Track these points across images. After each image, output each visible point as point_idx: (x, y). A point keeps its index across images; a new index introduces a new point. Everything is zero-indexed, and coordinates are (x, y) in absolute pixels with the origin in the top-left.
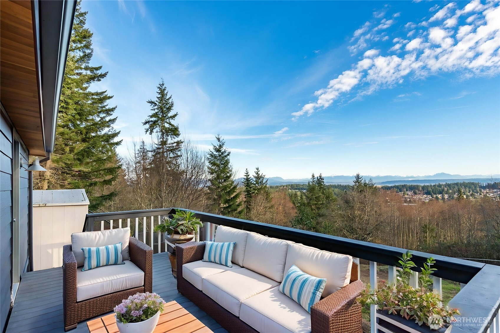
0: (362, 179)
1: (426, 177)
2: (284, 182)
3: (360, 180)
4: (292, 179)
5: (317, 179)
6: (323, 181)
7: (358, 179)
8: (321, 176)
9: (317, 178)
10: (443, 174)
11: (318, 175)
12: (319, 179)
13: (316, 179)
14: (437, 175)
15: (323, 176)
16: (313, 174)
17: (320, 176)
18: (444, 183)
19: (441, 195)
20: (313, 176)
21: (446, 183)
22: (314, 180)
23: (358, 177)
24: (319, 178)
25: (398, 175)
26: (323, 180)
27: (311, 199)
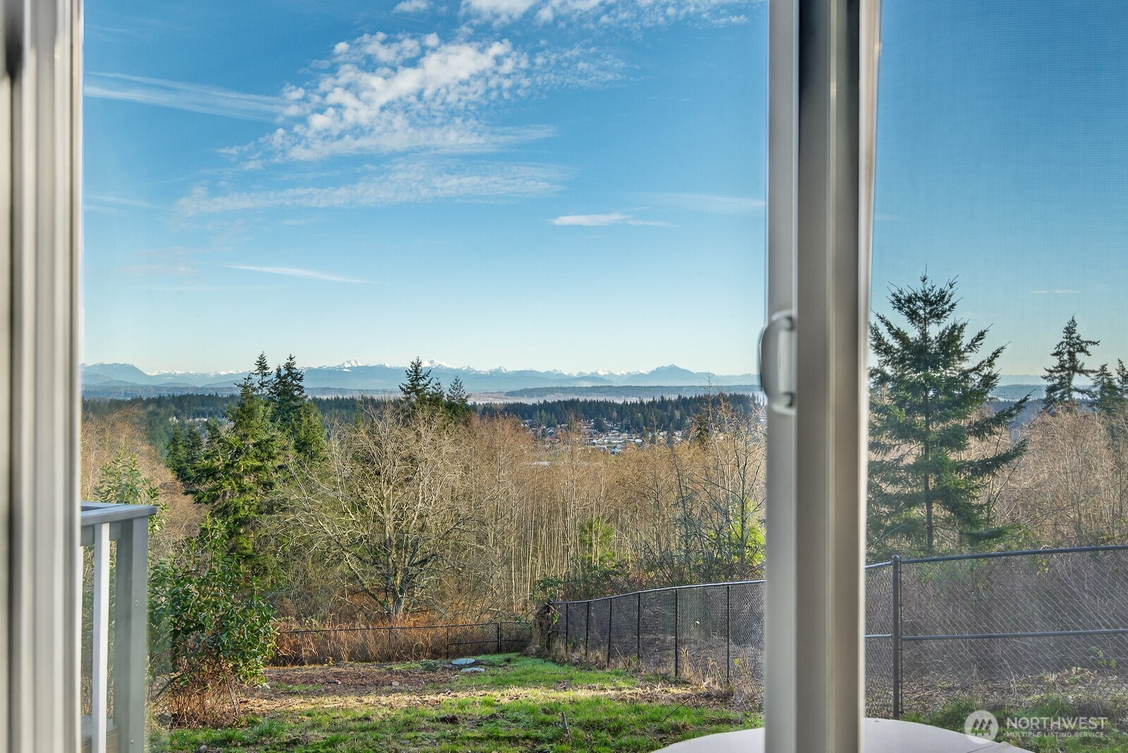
0: (428, 379)
1: (631, 376)
2: (146, 388)
3: (421, 382)
4: (182, 376)
5: (278, 376)
6: (301, 384)
7: (417, 379)
8: (294, 364)
9: (275, 371)
10: (673, 370)
11: (283, 362)
12: (285, 377)
13: (273, 377)
14: (659, 372)
15: (299, 366)
16: (262, 357)
17: (289, 367)
18: (674, 397)
19: (665, 433)
20: (262, 365)
21: (680, 397)
22: (266, 379)
23: (416, 373)
24: (284, 372)
25: (555, 370)
26: (300, 379)
27: (239, 452)
